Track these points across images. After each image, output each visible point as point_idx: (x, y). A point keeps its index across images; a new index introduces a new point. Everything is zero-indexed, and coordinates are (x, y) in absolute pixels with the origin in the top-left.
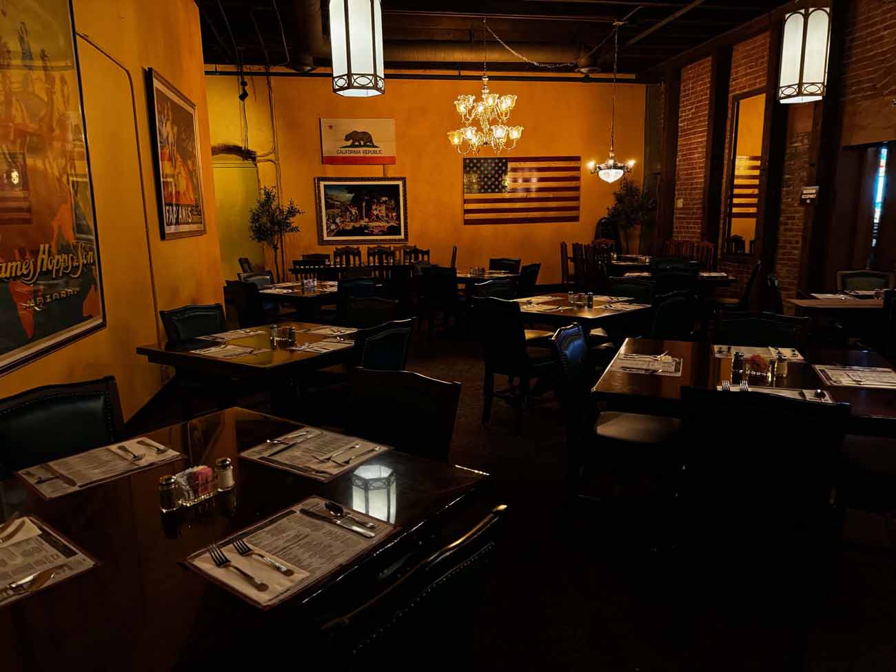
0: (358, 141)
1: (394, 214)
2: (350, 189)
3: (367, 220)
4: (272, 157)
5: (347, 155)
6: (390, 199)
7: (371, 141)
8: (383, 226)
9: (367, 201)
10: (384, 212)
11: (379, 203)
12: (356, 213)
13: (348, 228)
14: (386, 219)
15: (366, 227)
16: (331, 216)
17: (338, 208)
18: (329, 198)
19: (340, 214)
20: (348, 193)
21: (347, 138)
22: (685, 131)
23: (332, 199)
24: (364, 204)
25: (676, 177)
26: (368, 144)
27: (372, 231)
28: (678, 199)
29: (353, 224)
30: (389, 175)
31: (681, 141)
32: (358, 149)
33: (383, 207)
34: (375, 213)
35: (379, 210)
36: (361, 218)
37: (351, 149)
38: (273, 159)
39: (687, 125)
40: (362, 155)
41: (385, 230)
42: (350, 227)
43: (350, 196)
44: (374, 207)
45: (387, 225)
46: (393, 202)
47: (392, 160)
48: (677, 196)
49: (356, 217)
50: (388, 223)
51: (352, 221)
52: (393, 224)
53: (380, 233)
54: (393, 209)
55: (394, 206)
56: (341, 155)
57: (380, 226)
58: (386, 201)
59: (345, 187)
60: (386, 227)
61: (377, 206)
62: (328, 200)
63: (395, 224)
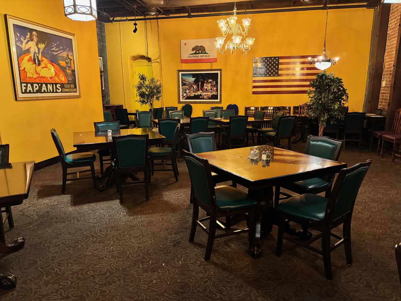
0: (198, 51)
2: (194, 76)
3: (201, 91)
4: (158, 60)
5: (193, 58)
6: (213, 80)
8: (209, 95)
9: (201, 81)
10: (210, 88)
11: (208, 82)
12: (196, 88)
13: (192, 96)
14: (211, 91)
15: (201, 95)
16: (184, 89)
17: (187, 85)
19: (188, 88)
21: (193, 50)
22: (389, 36)
23: (185, 81)
24: (200, 83)
26: (203, 52)
27: (204, 97)
28: (383, 80)
29: (194, 93)
30: (213, 68)
32: (198, 55)
33: (210, 85)
34: (205, 88)
35: (207, 86)
36: (198, 90)
37: (194, 55)
39: (391, 33)
40: (200, 58)
43: (194, 79)
46: (215, 82)
47: (215, 60)
49: (196, 90)
50: (212, 93)
51: (194, 92)
52: (214, 94)
53: (208, 98)
54: (214, 86)
56: (190, 58)
57: (207, 95)
58: (211, 81)
59: (191, 75)
60: (211, 95)
61: (206, 84)
62: (183, 81)
63: (215, 94)
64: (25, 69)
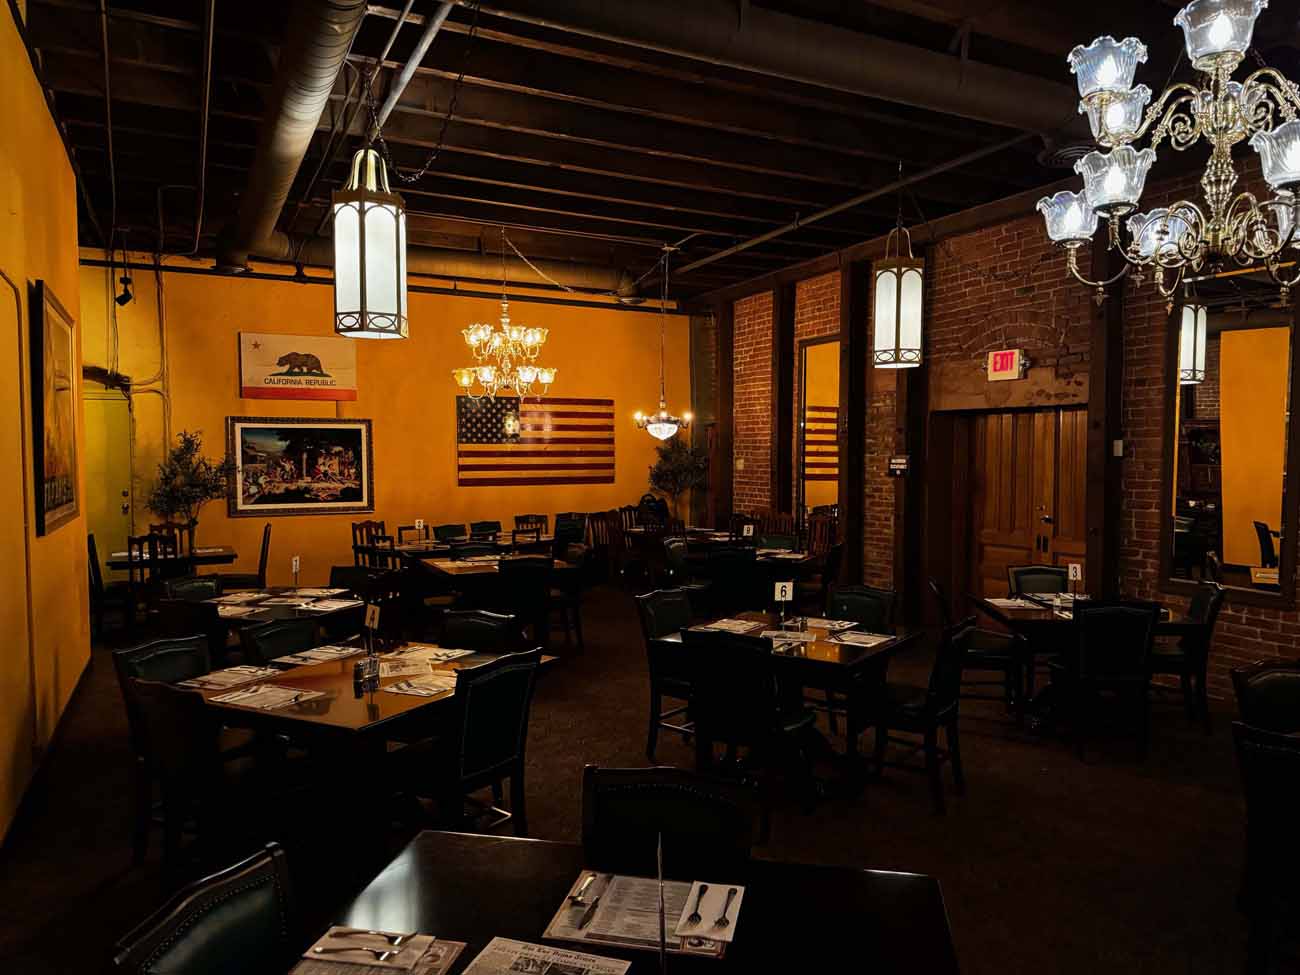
0: (299, 367)
1: (353, 471)
2: (283, 434)
3: (309, 479)
4: (158, 385)
5: (281, 386)
6: (346, 450)
7: (319, 367)
8: (335, 489)
9: (308, 451)
10: (336, 469)
11: (329, 455)
12: (291, 469)
13: (278, 492)
14: (339, 478)
15: (307, 490)
16: (251, 474)
17: (262, 462)
18: (248, 447)
19: (265, 471)
20: (281, 440)
21: (281, 362)
22: (742, 376)
23: (253, 448)
24: (305, 456)
25: (734, 432)
26: (314, 371)
27: (318, 496)
28: (737, 459)
29: (285, 485)
30: (346, 416)
31: (737, 389)
32: (298, 378)
33: (336, 461)
34: (322, 468)
35: (328, 465)
36: (300, 476)
37: (286, 378)
38: (160, 388)
39: (745, 370)
40: (304, 386)
41: (339, 493)
42: (281, 489)
43: (283, 444)
44: (321, 461)
45: (340, 486)
46: (350, 453)
47: (351, 396)
48: (735, 456)
49: (292, 476)
50: (343, 484)
51: (284, 481)
52: (350, 485)
53: (329, 499)
54: (351, 464)
55: (352, 459)
56: (271, 385)
57: (329, 489)
58: (340, 452)
59: (275, 432)
60: (339, 489)
61: (325, 459)
62: (248, 450)
63: (353, 486)
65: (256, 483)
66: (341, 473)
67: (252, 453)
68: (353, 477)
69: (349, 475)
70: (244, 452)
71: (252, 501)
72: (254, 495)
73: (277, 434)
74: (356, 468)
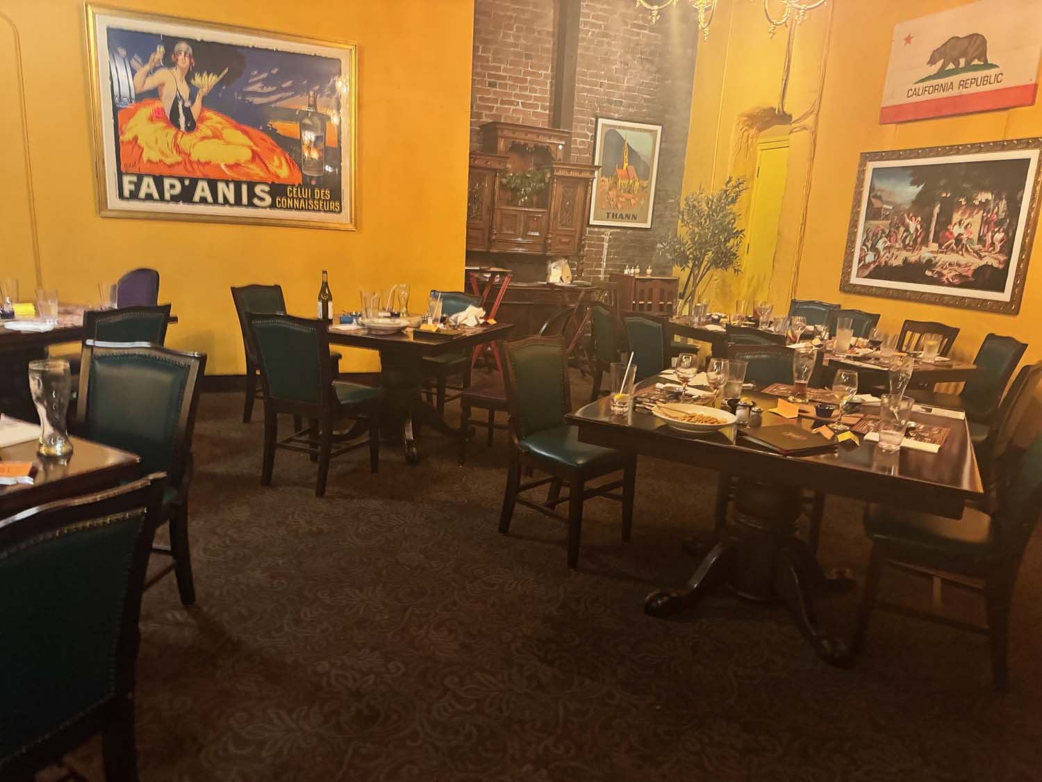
0: (955, 60)
2: (918, 174)
3: (934, 246)
5: (926, 97)
6: (998, 198)
8: (967, 266)
9: (944, 202)
11: (971, 206)
12: (917, 230)
13: (895, 263)
14: (977, 247)
15: (930, 264)
16: (870, 235)
17: (886, 218)
19: (887, 232)
20: (913, 183)
23: (879, 198)
24: (937, 210)
26: (976, 62)
27: (941, 275)
29: (904, 254)
32: (950, 80)
33: (978, 217)
34: (956, 230)
36: (925, 242)
37: (934, 82)
38: (811, 124)
40: (955, 92)
41: (970, 274)
42: (900, 259)
43: (913, 191)
45: (977, 263)
47: (1029, 95)
49: (915, 241)
50: (981, 258)
51: (905, 247)
53: (956, 281)
54: (999, 223)
55: (1002, 215)
56: (915, 99)
57: (959, 265)
59: (910, 171)
60: (973, 268)
61: (963, 214)
62: (873, 200)
63: (996, 264)
64: (136, 139)
65: (874, 249)
66: (981, 240)
67: (877, 204)
68: (998, 249)
69: (993, 244)
70: (870, 203)
71: (867, 272)
72: (869, 264)
73: (911, 175)
74: (1006, 232)
